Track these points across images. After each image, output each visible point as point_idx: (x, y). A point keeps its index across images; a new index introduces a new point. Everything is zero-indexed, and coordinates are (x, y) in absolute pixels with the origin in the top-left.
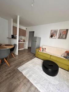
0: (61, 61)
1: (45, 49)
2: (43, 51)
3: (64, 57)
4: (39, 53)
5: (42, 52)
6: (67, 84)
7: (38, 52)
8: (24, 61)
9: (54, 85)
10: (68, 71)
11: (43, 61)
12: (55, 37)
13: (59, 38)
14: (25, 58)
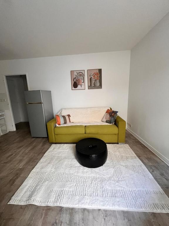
0: (105, 131)
1: (69, 116)
2: (65, 123)
3: (107, 122)
4: (57, 131)
5: (65, 125)
6: (124, 164)
7: (56, 129)
8: (22, 170)
9: (110, 179)
10: (118, 143)
11: (75, 145)
12: (83, 87)
13: (90, 87)
14: (21, 161)
